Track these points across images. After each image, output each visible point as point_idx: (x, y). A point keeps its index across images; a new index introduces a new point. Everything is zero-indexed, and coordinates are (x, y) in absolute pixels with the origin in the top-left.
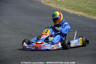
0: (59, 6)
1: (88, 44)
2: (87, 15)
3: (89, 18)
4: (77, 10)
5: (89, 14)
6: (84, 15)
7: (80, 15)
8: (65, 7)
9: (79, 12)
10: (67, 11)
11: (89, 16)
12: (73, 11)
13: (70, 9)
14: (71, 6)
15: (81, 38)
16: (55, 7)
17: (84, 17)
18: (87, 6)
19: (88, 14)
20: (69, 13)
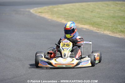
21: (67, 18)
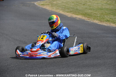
0: (55, 9)
1: (90, 51)
2: (86, 18)
3: (89, 21)
4: (76, 13)
5: (89, 18)
6: (83, 19)
7: (79, 18)
8: (62, 10)
9: (78, 15)
10: (65, 14)
11: (89, 20)
12: (70, 14)
13: (67, 12)
14: (68, 9)
15: (82, 45)
16: (50, 9)
17: (84, 21)
18: (87, 9)
19: (88, 18)
20: (67, 16)
21: (64, 9)
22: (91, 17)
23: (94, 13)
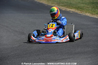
0: (50, 3)
2: (79, 11)
3: (81, 14)
4: (70, 7)
5: (82, 11)
6: (76, 12)
7: (73, 12)
8: (57, 4)
9: (71, 9)
11: (81, 13)
12: (65, 8)
13: (62, 6)
14: (63, 3)
16: (47, 4)
18: (80, 3)
19: (80, 11)
20: (61, 10)
22: (83, 10)
23: (86, 7)
